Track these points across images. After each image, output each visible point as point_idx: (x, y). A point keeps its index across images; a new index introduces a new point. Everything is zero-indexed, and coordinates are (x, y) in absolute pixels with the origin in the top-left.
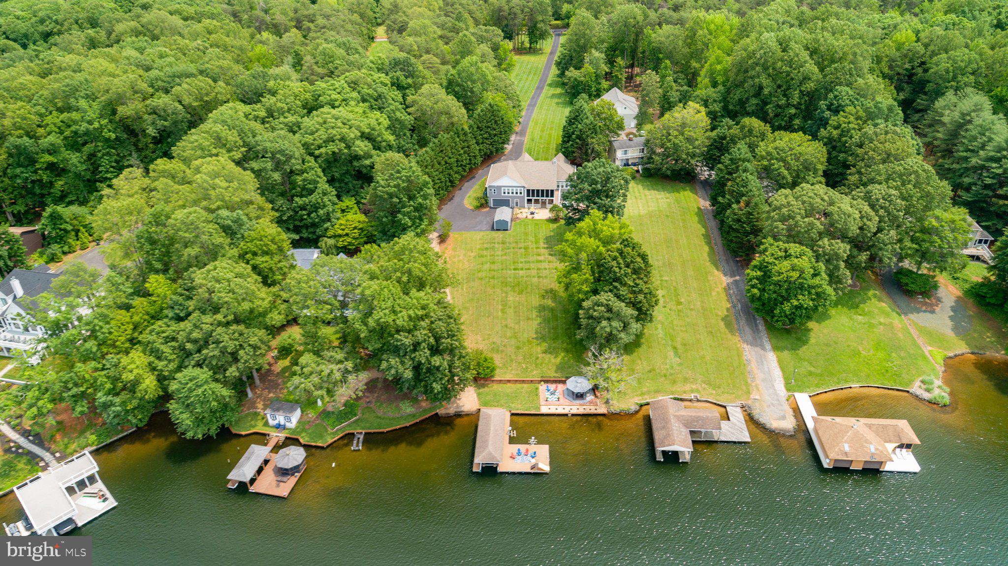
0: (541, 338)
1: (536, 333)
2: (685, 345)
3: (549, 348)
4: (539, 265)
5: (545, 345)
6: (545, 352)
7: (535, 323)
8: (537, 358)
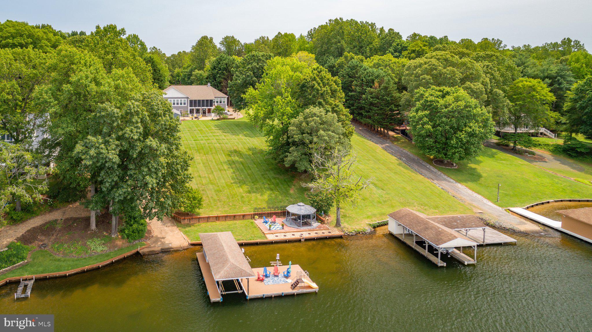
0: (241, 182)
1: (233, 179)
2: (381, 181)
3: (252, 188)
4: (217, 138)
5: (245, 188)
6: (249, 192)
7: (230, 172)
8: (242, 197)
